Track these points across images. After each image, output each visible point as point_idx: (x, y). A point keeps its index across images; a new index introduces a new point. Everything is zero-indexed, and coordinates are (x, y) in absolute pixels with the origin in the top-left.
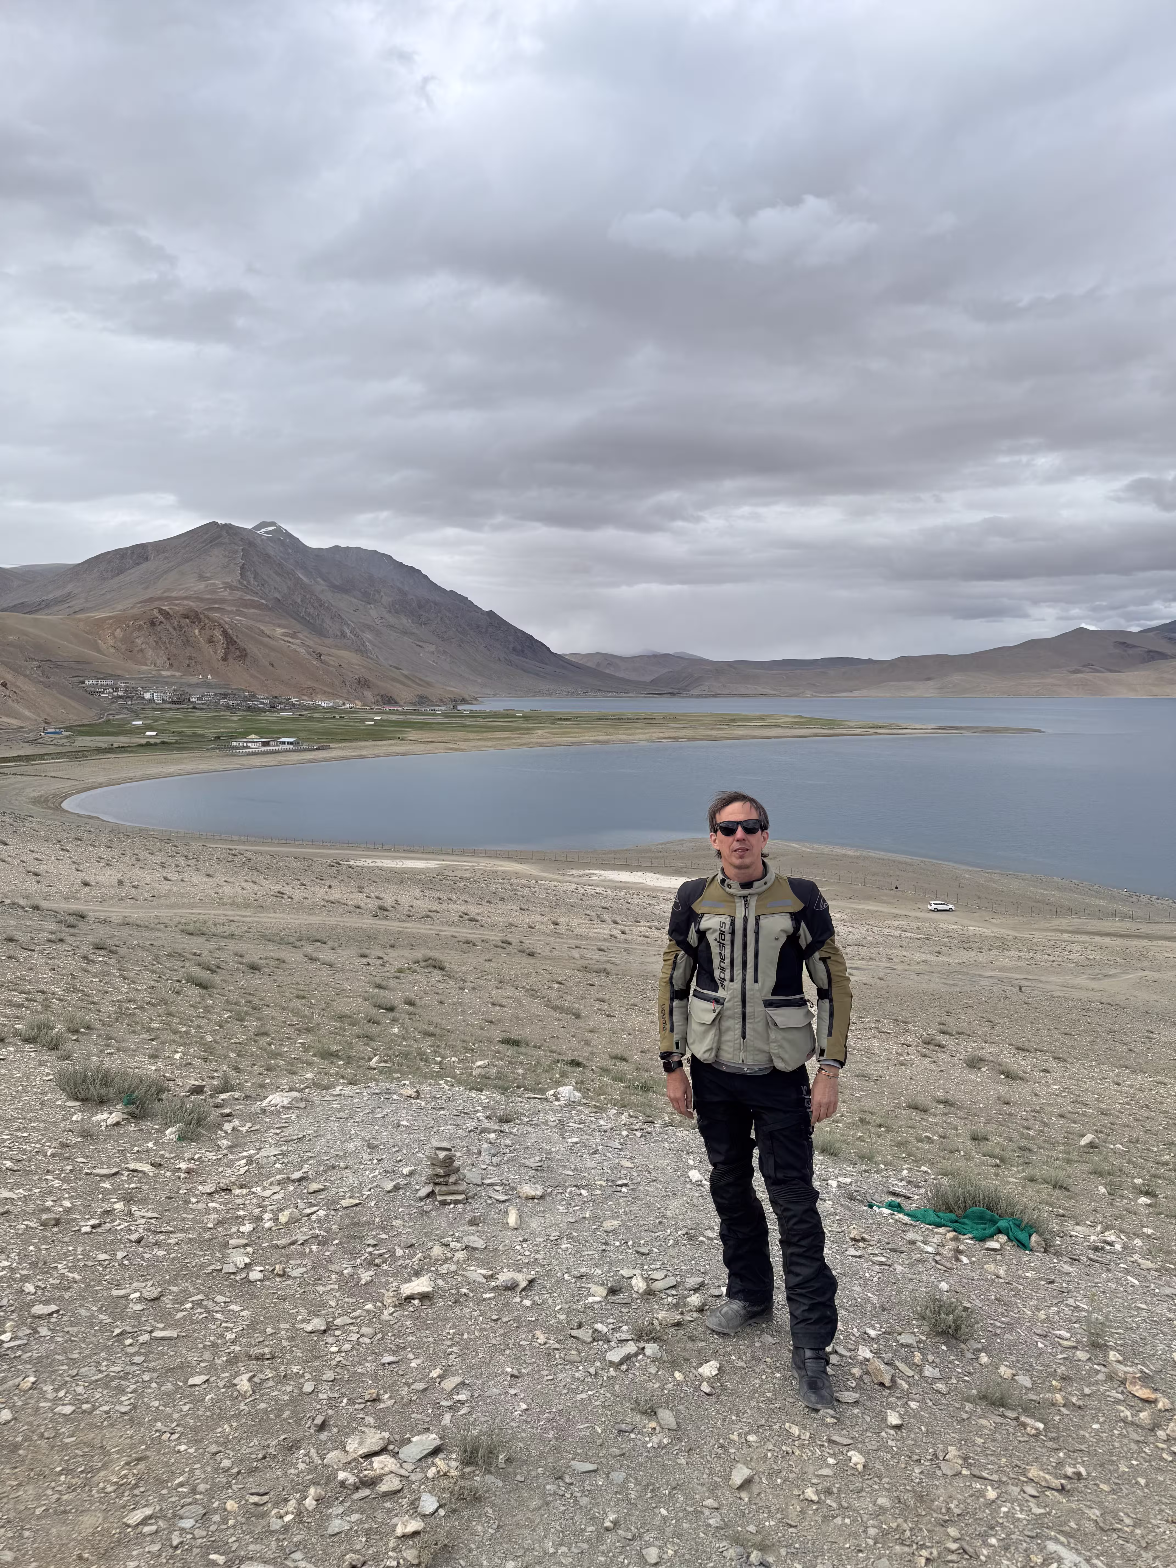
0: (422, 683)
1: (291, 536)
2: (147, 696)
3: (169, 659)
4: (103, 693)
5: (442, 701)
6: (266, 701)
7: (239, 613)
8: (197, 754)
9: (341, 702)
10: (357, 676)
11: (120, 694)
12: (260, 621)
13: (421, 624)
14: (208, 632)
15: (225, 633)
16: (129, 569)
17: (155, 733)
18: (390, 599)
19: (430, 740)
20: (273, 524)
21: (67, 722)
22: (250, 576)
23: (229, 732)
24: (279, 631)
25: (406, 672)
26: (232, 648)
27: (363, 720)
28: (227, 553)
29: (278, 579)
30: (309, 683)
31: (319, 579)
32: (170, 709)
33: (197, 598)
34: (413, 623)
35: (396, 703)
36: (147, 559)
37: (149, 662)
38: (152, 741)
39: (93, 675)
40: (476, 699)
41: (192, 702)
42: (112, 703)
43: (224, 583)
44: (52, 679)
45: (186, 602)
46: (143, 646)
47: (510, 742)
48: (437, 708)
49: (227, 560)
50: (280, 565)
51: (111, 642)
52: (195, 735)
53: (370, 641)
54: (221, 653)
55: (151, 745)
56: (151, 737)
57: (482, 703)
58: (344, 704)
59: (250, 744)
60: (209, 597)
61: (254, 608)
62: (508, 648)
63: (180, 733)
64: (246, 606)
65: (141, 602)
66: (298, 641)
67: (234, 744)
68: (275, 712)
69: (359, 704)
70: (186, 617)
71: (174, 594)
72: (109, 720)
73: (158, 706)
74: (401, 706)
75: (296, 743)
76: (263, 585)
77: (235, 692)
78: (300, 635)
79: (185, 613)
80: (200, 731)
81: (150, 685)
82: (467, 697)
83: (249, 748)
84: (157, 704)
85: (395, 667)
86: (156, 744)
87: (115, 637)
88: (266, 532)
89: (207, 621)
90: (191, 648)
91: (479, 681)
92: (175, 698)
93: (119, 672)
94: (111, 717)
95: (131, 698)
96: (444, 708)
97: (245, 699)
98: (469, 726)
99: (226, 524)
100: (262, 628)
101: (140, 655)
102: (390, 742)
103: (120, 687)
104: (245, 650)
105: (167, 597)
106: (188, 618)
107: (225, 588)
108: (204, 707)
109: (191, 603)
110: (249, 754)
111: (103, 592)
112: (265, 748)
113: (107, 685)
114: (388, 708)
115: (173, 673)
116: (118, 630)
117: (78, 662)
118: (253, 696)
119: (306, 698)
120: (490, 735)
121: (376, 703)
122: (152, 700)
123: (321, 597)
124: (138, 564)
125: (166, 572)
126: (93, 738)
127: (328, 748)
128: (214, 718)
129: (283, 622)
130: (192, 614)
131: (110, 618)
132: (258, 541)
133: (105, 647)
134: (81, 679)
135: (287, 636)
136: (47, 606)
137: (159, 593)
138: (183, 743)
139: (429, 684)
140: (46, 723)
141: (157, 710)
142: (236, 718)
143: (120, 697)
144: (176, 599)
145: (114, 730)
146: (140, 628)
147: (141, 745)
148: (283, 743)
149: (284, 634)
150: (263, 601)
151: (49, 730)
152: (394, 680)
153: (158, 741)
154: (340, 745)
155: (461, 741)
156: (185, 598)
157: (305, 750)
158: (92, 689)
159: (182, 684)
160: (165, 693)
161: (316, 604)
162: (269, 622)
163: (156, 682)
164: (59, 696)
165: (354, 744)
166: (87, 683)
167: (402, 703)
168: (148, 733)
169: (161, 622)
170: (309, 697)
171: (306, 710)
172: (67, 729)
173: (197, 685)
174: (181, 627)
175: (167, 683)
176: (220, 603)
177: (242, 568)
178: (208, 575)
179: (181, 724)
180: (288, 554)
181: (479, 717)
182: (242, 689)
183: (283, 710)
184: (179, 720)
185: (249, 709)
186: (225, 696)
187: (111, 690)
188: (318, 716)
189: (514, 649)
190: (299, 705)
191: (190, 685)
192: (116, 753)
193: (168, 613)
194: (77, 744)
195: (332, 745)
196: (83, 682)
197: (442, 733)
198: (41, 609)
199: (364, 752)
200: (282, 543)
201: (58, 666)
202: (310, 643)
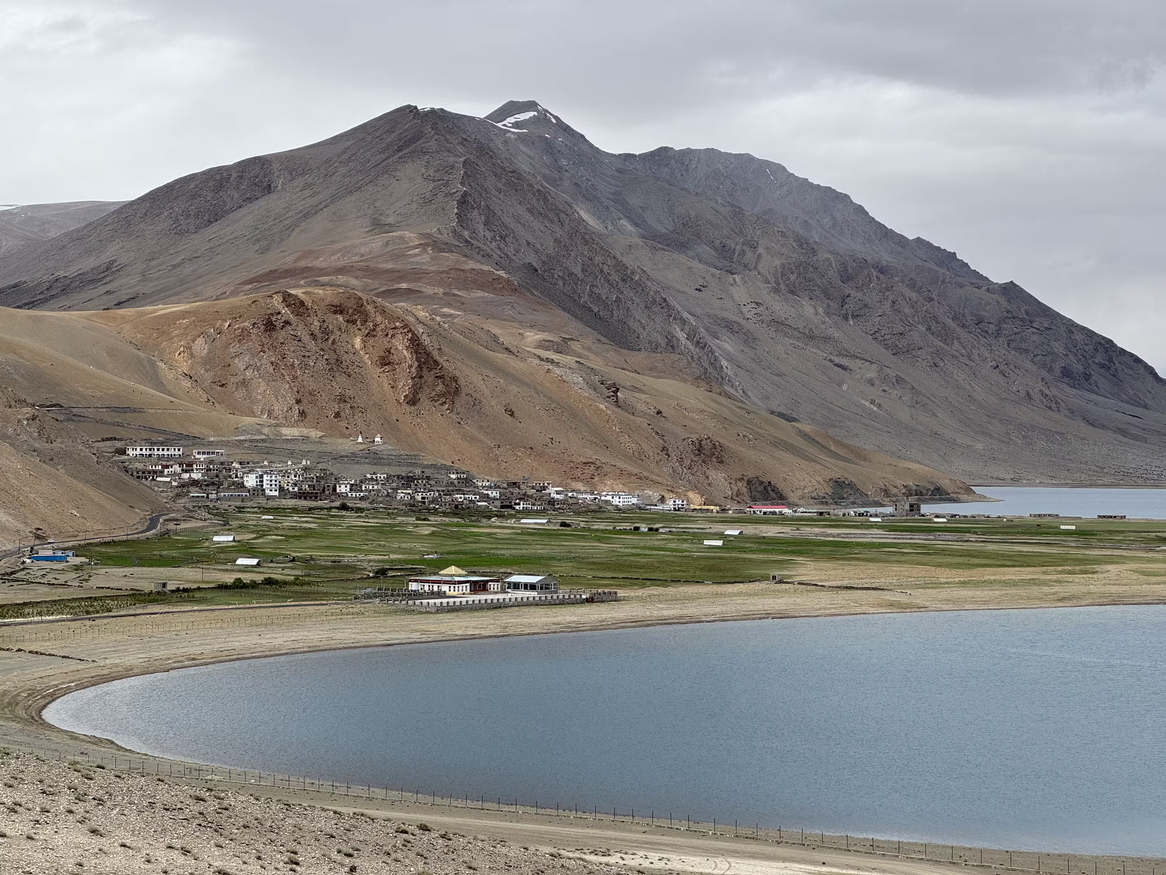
0: (842, 452)
1: (567, 130)
2: (251, 481)
3: (298, 402)
4: (161, 474)
5: (886, 492)
6: (494, 494)
7: (449, 299)
8: (332, 607)
9: (654, 495)
10: (694, 437)
11: (196, 476)
12: (493, 317)
13: (846, 319)
14: (381, 342)
15: (415, 344)
16: (231, 211)
17: (254, 562)
18: (778, 262)
19: (845, 583)
20: (531, 105)
21: (81, 537)
22: (477, 217)
23: (406, 561)
24: (533, 337)
25: (806, 427)
26: (429, 377)
27: (699, 537)
28: (431, 172)
29: (536, 224)
30: (590, 454)
31: (624, 222)
32: (295, 510)
33: (367, 269)
34: (828, 314)
35: (781, 498)
36: (269, 189)
37: (257, 409)
38: (246, 578)
39: (144, 435)
40: (968, 490)
41: (340, 495)
42: (178, 495)
43: (422, 235)
44: (57, 445)
45: (341, 279)
46: (249, 374)
47: (1035, 590)
48: (872, 510)
49: (431, 186)
50: (542, 195)
51: (184, 366)
52: (336, 565)
53: (730, 359)
54: (405, 386)
55: (245, 586)
56: (246, 569)
57: (983, 498)
58: (663, 500)
59: (445, 588)
60: (390, 266)
61: (481, 287)
62: (1050, 370)
63: (307, 561)
64: (465, 285)
65: (250, 282)
66: (569, 360)
67: (413, 586)
68: (510, 516)
69: (696, 500)
70: (338, 309)
71: (320, 263)
72: (167, 532)
73: (271, 504)
74: (789, 505)
75: (544, 587)
76: (503, 238)
77: (428, 472)
78: (575, 346)
79: (336, 302)
80: (348, 558)
81: (256, 458)
82: (945, 484)
83: (441, 595)
84: (269, 498)
85: (782, 415)
86: (254, 585)
87: (192, 356)
88: (516, 125)
89: (379, 319)
90: (343, 378)
91: (979, 446)
92: (305, 487)
93: (195, 431)
94: (171, 526)
95: (218, 486)
96: (889, 510)
97: (451, 488)
98: (943, 552)
99: (433, 111)
100: (497, 331)
101: (240, 394)
102: (752, 586)
103: (197, 461)
104: (455, 380)
105: (306, 269)
106: (341, 312)
107: (423, 246)
108: (363, 505)
109: (354, 282)
110: (441, 610)
111: (179, 259)
112: (477, 598)
113: (171, 457)
114: (761, 509)
115: (305, 431)
116: (200, 341)
117: (116, 409)
118: (467, 482)
119: (580, 486)
120: (989, 574)
121: (737, 497)
122: (259, 490)
123: (627, 260)
124: (250, 200)
125: (306, 216)
126: (128, 570)
127: (613, 598)
128: (380, 530)
129: (541, 317)
130: (351, 304)
131: (184, 314)
132: (498, 143)
133: (170, 376)
134: (119, 444)
135: (547, 349)
136: (65, 291)
137: (288, 261)
138: (309, 584)
139: (861, 456)
140: (38, 537)
141: (267, 511)
142: (426, 531)
143: (195, 483)
144: (323, 272)
145: (174, 553)
146: (243, 336)
147: (223, 587)
148: (516, 586)
149: (543, 345)
150: (502, 273)
151: (42, 553)
152: (778, 444)
153: (259, 578)
154: (640, 592)
155: (917, 587)
156: (342, 271)
157: (562, 603)
158: (140, 466)
159: (322, 455)
160: (286, 474)
161: (615, 277)
162: (513, 319)
163: (268, 452)
164: (69, 480)
165: (671, 590)
166: (130, 452)
167: (793, 497)
168: (240, 561)
169: (287, 323)
170: (586, 482)
171: (578, 513)
172: (78, 550)
173: (353, 458)
174: (326, 332)
175: (292, 454)
176: (409, 281)
177: (463, 202)
178: (391, 220)
179: (311, 542)
180: (560, 169)
181: (968, 531)
182: (444, 467)
183: (527, 513)
184: (309, 533)
185: (457, 510)
186: (408, 481)
187: (177, 469)
188: (601, 526)
189: (1066, 373)
190: (563, 502)
191: (338, 458)
192: (169, 603)
193: (302, 303)
194: (94, 582)
195: (621, 593)
196: (123, 452)
197: (873, 568)
198: (53, 297)
199: (691, 610)
200: (549, 147)
201: (73, 417)
202: (596, 363)
